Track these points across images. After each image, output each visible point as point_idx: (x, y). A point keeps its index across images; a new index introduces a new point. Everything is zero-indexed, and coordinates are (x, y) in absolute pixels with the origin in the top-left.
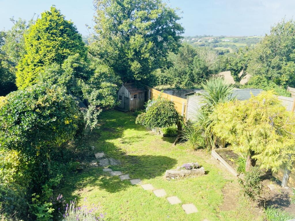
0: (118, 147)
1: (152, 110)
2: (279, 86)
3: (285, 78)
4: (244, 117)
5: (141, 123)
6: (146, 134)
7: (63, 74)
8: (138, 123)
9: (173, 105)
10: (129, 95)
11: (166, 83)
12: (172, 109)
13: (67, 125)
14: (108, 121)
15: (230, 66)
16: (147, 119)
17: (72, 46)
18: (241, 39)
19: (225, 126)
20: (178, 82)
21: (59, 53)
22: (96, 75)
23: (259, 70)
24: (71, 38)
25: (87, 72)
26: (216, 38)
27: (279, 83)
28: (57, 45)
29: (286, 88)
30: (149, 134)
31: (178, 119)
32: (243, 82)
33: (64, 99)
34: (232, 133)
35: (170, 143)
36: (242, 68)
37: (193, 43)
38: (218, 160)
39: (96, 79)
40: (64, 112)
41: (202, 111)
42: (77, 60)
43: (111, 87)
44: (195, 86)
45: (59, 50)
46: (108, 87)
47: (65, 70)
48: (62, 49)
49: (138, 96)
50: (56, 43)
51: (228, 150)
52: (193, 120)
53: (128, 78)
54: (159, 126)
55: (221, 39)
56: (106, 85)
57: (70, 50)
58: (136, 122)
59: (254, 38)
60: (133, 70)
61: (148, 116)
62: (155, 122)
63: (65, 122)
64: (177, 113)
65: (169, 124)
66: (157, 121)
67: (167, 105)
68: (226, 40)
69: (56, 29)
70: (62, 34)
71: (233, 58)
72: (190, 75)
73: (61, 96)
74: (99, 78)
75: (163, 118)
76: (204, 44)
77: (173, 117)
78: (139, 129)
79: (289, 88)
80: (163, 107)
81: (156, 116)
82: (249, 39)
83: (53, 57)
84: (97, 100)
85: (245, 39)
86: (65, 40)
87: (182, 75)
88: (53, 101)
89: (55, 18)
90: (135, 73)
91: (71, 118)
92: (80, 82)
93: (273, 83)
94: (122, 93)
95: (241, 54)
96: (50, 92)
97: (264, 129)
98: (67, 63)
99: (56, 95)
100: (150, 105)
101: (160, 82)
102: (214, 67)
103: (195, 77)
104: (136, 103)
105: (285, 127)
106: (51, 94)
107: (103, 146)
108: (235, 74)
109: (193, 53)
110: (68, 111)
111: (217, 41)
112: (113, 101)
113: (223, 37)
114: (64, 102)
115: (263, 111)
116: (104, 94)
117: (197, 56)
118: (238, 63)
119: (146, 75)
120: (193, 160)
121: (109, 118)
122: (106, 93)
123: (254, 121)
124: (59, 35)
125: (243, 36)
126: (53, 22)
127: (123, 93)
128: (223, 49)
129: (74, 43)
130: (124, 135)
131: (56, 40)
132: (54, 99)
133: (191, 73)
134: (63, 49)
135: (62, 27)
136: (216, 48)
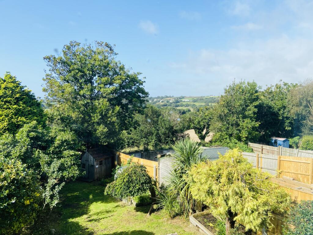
0: (84, 226)
1: (123, 177)
2: (240, 142)
3: (244, 134)
4: (217, 177)
5: (111, 194)
6: (117, 206)
7: (18, 145)
8: (108, 194)
9: (145, 169)
10: (94, 163)
11: (133, 145)
12: (144, 174)
13: (28, 205)
14: (69, 195)
15: (193, 125)
16: (117, 189)
17: (29, 113)
18: (200, 99)
19: (201, 188)
20: (145, 143)
21: (12, 122)
22: (57, 143)
23: (220, 128)
24: (28, 105)
25: (47, 141)
26: (176, 99)
27: (239, 139)
28: (10, 113)
29: (247, 144)
30: (119, 206)
31: (152, 184)
32: (207, 139)
33: (25, 175)
34: (209, 195)
35: (144, 214)
36: (205, 126)
37: (155, 103)
38: (197, 227)
39: (57, 147)
40: (25, 191)
41: (175, 174)
42: (35, 128)
43: (74, 156)
44: (162, 147)
45: (13, 118)
46: (72, 156)
47: (20, 140)
48: (16, 117)
49: (103, 162)
50: (9, 112)
51: (205, 213)
52: (166, 184)
53: (93, 143)
54: (132, 194)
55: (181, 99)
56: (69, 154)
57: (26, 118)
58: (105, 193)
59: (210, 98)
60: (99, 135)
61: (119, 185)
62: (127, 191)
63: (25, 203)
64: (150, 178)
65: (142, 191)
66: (129, 189)
67: (139, 170)
68: (186, 100)
69: (11, 97)
70: (17, 102)
71: (195, 117)
72: (156, 135)
73: (21, 172)
74: (61, 146)
75: (136, 185)
76: (166, 104)
77: (145, 183)
78: (108, 201)
79: (249, 143)
80: (135, 173)
81: (127, 183)
82: (206, 98)
83: (5, 126)
84: (58, 171)
85: (203, 99)
86: (21, 107)
87: (149, 136)
88: (12, 179)
89: (11, 85)
90: (101, 138)
91: (32, 196)
92: (37, 153)
93: (235, 139)
94: (85, 160)
95: (202, 113)
96: (8, 168)
97: (239, 188)
98: (23, 132)
99: (15, 171)
100: (119, 172)
101: (127, 144)
102: (179, 127)
103: (162, 137)
104: (101, 170)
105: (255, 184)
106: (9, 171)
107: (66, 227)
108: (199, 133)
109: (157, 114)
110: (28, 188)
111: (177, 101)
112: (77, 172)
113: (183, 98)
114: (24, 178)
115: (234, 170)
116: (66, 165)
117: (162, 116)
118: (200, 121)
119: (113, 139)
120: (171, 230)
121: (71, 192)
122: (69, 163)
123: (227, 180)
124: (14, 103)
125: (201, 96)
126: (8, 90)
127: (87, 161)
128: (185, 108)
129: (30, 110)
130: (90, 210)
131: (9, 108)
132: (13, 176)
133: (158, 133)
134: (18, 118)
135: (18, 95)
136: (178, 108)
